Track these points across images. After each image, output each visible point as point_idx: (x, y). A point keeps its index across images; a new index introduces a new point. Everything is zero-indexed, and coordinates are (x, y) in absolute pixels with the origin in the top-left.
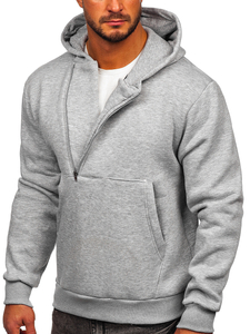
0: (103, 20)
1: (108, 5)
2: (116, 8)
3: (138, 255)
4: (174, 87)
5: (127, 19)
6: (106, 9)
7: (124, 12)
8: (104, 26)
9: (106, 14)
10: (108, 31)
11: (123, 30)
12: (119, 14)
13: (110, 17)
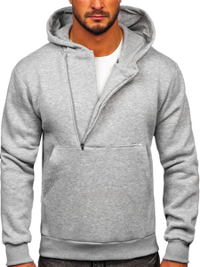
0: (87, 15)
1: (92, 3)
2: (98, 5)
3: (135, 199)
4: (157, 69)
5: (107, 15)
6: (90, 6)
7: (105, 10)
8: (88, 20)
9: (90, 10)
10: (91, 24)
11: (103, 24)
12: (100, 11)
13: (93, 12)
